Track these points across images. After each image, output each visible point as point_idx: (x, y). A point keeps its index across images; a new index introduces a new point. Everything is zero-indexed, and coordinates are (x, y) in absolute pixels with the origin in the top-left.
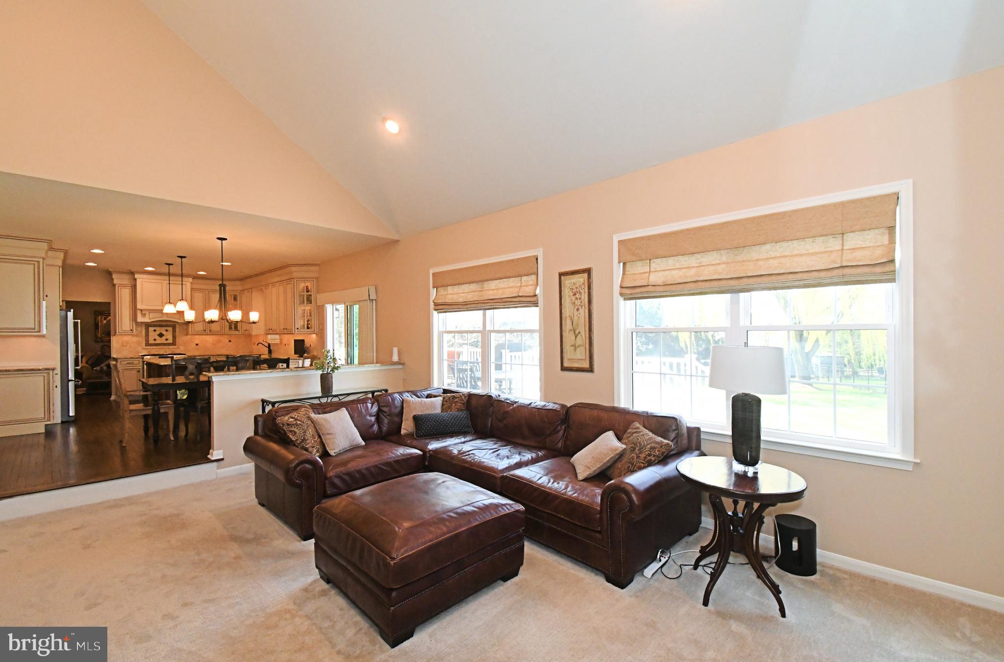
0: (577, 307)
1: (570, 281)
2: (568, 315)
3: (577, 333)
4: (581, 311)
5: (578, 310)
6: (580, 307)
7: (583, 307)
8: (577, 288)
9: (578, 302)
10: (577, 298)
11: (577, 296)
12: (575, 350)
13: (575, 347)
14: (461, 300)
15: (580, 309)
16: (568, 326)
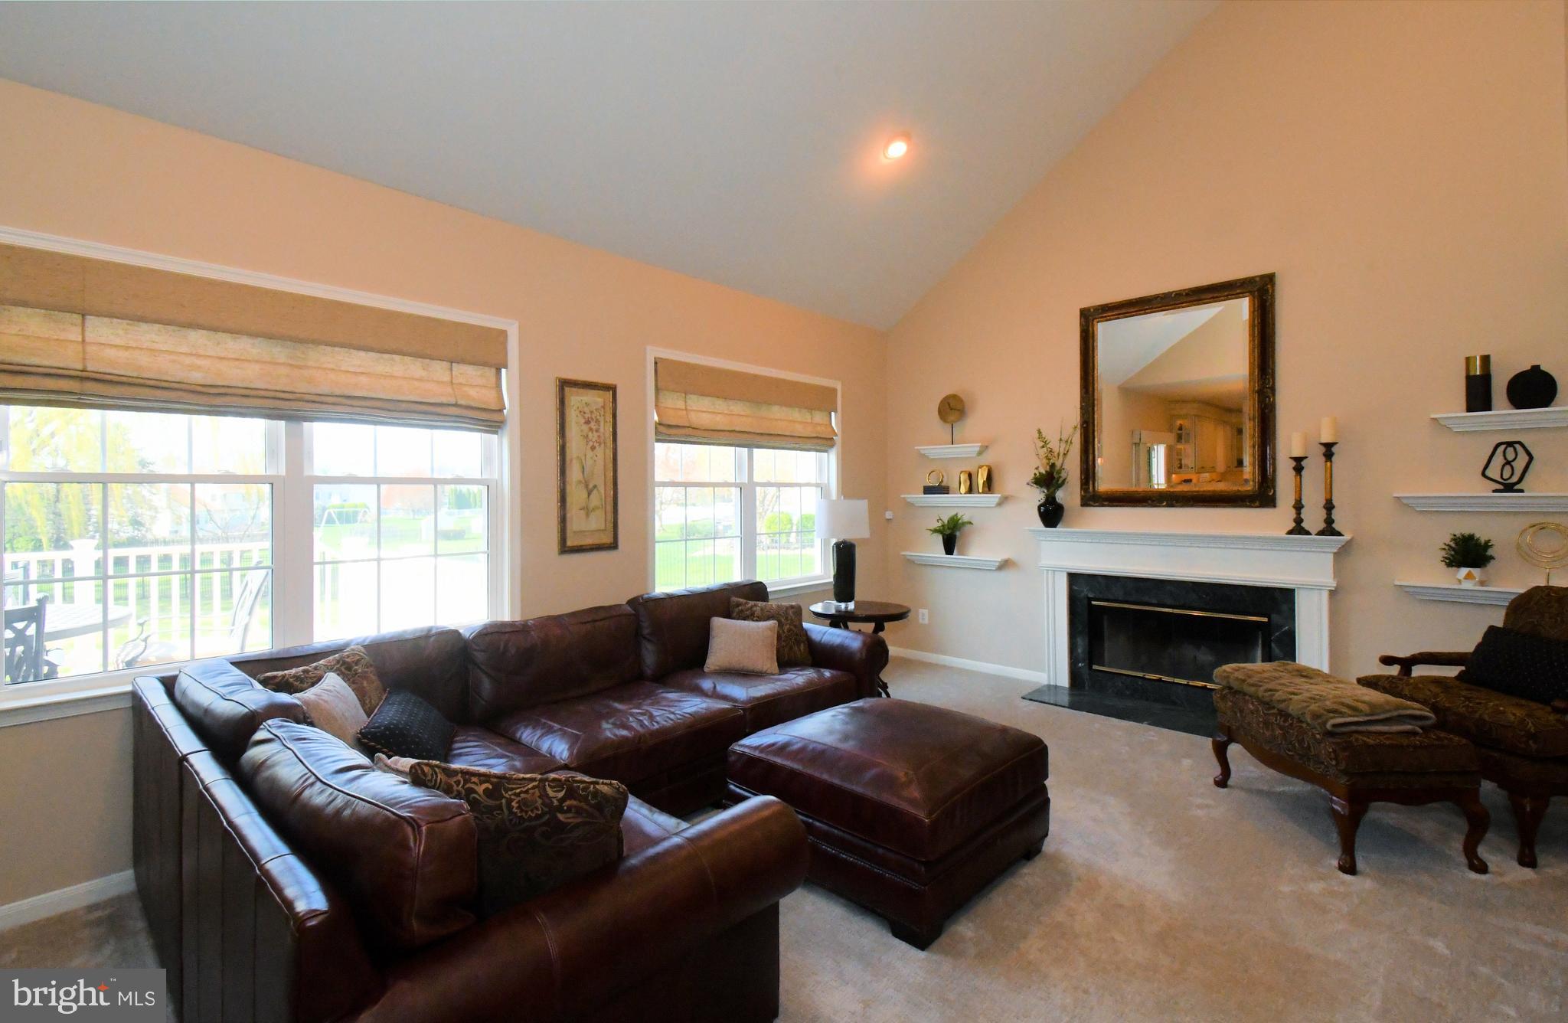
0: (591, 444)
1: (579, 398)
2: (575, 456)
3: (591, 486)
4: (599, 451)
5: (593, 448)
6: (596, 445)
7: (603, 445)
8: (592, 412)
9: (594, 436)
10: (591, 429)
11: (593, 425)
12: (587, 515)
13: (587, 510)
14: (197, 377)
15: (597, 447)
16: (574, 474)
